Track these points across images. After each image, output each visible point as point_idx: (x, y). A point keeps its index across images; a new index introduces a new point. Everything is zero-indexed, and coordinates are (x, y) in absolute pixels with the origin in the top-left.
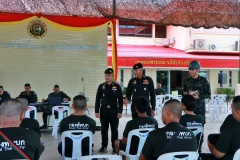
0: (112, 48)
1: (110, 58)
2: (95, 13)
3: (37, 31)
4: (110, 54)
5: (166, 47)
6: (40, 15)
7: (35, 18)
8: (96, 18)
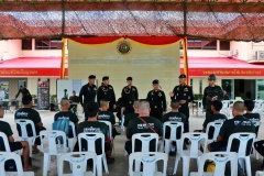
0: (183, 61)
1: (182, 69)
2: (170, 33)
3: (124, 50)
4: (183, 66)
5: (230, 58)
6: (126, 37)
7: (122, 39)
8: (170, 37)
